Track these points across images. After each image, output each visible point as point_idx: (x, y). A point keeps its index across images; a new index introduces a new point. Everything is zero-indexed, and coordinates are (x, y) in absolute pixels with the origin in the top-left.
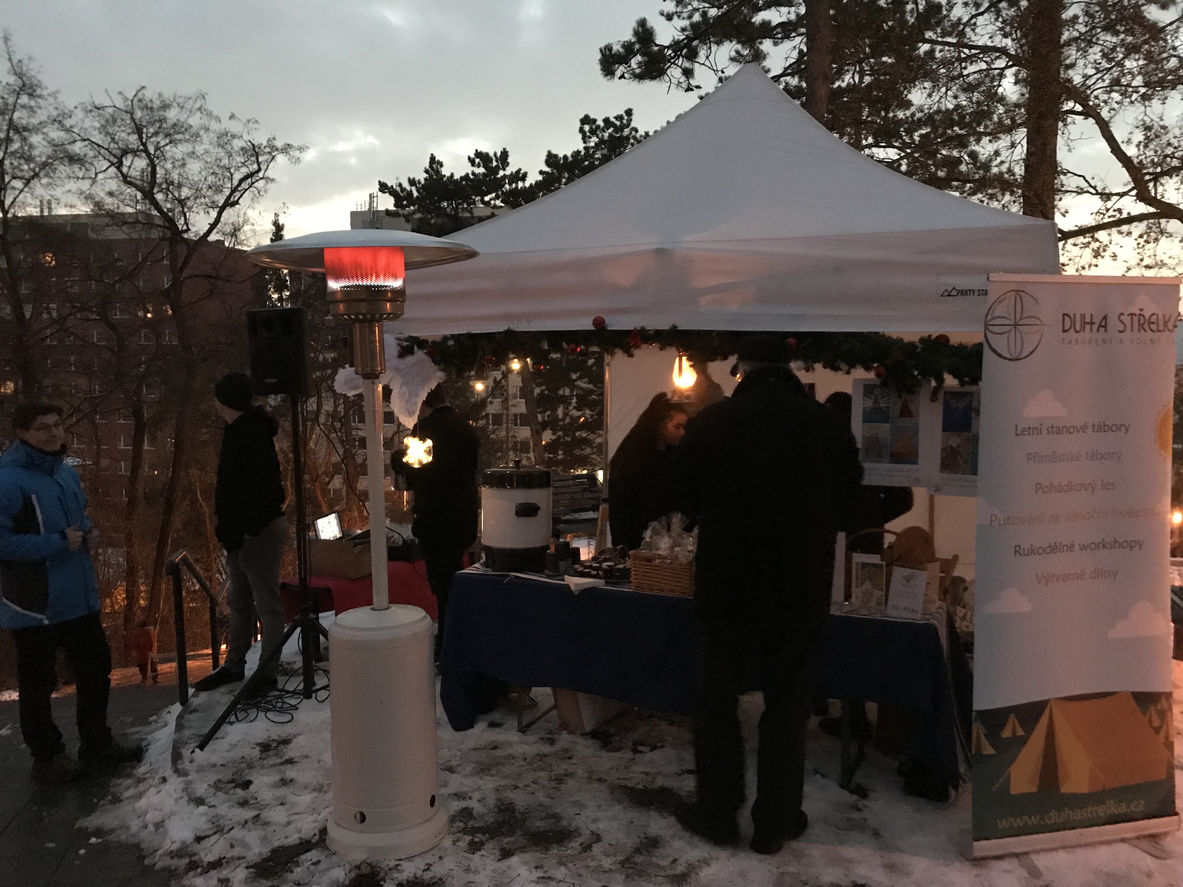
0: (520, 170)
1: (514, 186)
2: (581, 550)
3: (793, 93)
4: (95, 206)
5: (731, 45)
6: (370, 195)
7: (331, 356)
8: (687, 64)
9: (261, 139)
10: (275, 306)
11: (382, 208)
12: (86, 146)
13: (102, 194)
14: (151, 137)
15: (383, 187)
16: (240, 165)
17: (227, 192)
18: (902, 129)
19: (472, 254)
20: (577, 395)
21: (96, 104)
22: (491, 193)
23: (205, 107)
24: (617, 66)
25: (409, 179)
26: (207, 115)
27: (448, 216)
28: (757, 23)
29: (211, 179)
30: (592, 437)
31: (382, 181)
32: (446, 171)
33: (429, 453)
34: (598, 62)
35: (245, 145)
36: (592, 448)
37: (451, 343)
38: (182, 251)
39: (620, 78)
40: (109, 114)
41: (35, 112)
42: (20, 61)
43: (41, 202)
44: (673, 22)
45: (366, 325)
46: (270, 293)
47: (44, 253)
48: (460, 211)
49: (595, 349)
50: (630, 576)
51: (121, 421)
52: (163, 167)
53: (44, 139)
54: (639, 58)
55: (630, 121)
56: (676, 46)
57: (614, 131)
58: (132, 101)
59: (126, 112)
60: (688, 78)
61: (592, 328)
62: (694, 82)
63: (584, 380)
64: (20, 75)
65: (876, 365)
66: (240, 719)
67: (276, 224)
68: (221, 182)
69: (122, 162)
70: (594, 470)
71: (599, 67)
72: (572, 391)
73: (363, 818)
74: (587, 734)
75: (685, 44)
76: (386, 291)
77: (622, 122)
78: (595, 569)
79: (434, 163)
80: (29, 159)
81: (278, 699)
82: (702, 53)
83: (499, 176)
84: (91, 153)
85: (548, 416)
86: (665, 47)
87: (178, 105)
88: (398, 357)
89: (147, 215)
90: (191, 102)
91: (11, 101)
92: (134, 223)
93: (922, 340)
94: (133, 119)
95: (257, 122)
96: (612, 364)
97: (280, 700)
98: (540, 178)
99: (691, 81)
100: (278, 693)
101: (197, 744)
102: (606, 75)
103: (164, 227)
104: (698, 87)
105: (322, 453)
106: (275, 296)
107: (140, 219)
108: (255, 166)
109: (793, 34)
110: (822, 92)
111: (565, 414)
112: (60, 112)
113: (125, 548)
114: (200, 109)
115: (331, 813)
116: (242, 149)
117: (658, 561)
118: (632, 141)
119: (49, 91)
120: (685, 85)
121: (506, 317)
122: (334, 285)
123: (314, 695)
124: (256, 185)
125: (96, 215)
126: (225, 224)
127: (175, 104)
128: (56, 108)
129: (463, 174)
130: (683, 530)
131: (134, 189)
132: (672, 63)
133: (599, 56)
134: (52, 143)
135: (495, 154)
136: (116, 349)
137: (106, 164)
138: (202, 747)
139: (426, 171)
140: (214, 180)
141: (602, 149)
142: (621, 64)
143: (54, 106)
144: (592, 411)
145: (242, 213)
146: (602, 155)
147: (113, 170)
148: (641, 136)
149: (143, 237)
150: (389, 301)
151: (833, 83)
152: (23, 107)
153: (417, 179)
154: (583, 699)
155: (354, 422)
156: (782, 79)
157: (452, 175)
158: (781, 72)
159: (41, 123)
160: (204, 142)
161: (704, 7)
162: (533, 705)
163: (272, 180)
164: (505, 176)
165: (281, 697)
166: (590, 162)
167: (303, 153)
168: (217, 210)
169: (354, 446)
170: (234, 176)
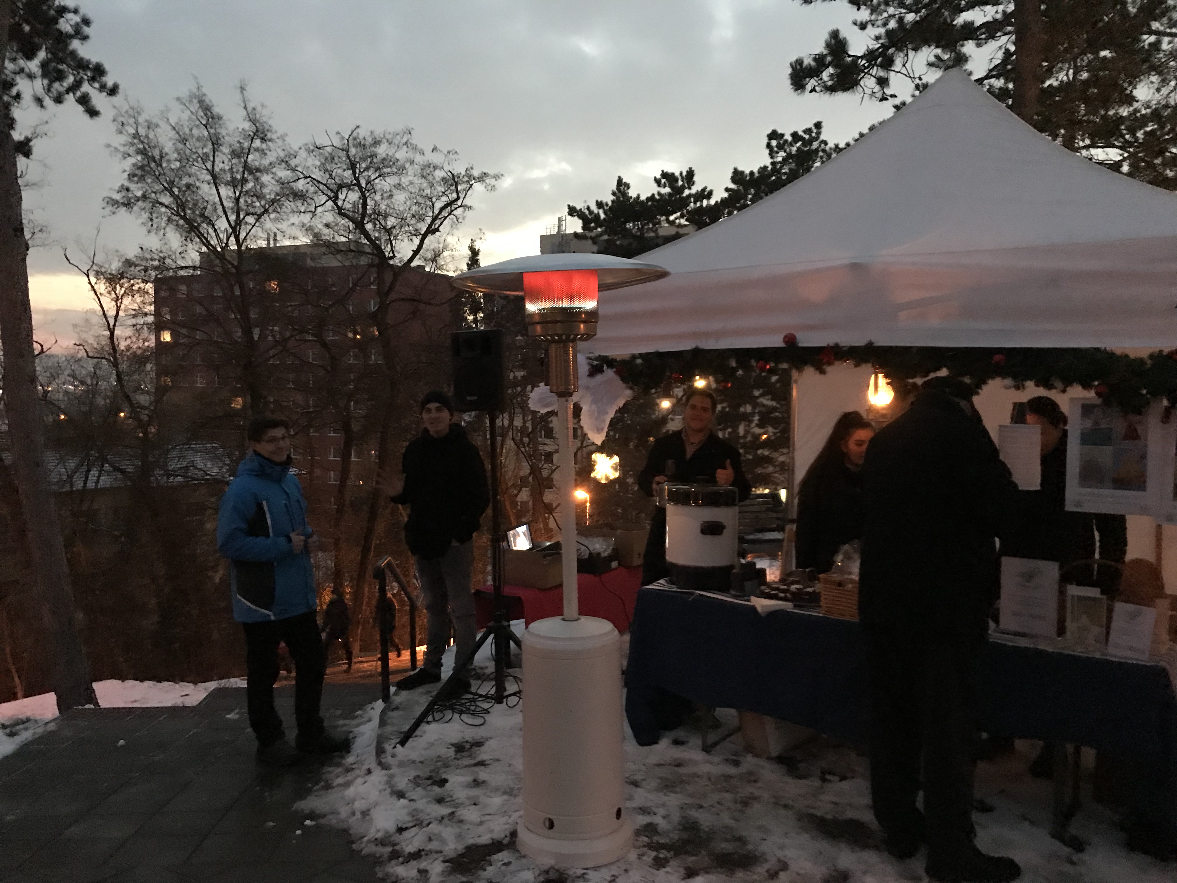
0: (706, 188)
1: (698, 204)
2: (768, 572)
3: (1001, 95)
4: (314, 237)
5: (930, 50)
6: (559, 218)
7: (520, 374)
8: (882, 73)
9: (459, 169)
10: (470, 327)
11: (570, 231)
12: (308, 183)
13: (320, 226)
14: (362, 172)
15: (572, 211)
16: (441, 194)
17: (429, 220)
18: (1123, 127)
19: (663, 275)
20: (759, 413)
21: (317, 144)
22: (675, 213)
23: (410, 141)
24: (807, 79)
25: (597, 202)
26: (413, 148)
27: (634, 237)
28: (959, 25)
29: (414, 208)
30: (775, 455)
31: (571, 204)
32: (632, 193)
33: (616, 469)
34: (788, 77)
35: (445, 175)
36: (774, 466)
37: (639, 361)
38: (388, 277)
39: (811, 91)
40: (328, 152)
41: (266, 154)
42: (254, 109)
43: (268, 234)
44: (867, 31)
45: (562, 345)
46: (466, 315)
47: (270, 282)
48: (645, 231)
49: (785, 366)
50: (820, 601)
51: (332, 434)
52: (373, 199)
53: (273, 178)
54: (831, 70)
55: (819, 134)
56: (871, 56)
57: (803, 145)
58: (348, 140)
59: (343, 150)
60: (883, 88)
61: (782, 345)
62: (888, 92)
63: (767, 397)
64: (253, 121)
65: (1096, 383)
66: (436, 719)
67: (472, 248)
68: (424, 212)
69: (338, 196)
70: (776, 489)
71: (789, 82)
72: (754, 408)
73: (551, 825)
74: (773, 759)
75: (880, 53)
76: (580, 313)
77: (810, 135)
78: (783, 591)
79: (622, 185)
80: (259, 197)
81: (471, 701)
82: (898, 61)
83: (684, 195)
84: (312, 189)
85: (730, 433)
86: (858, 58)
87: (388, 141)
88: (588, 375)
89: (357, 242)
90: (398, 137)
91: (246, 145)
92: (347, 251)
93: (1151, 356)
94: (348, 157)
95: (456, 152)
96: (800, 381)
97: (473, 703)
98: (726, 195)
99: (885, 90)
100: (471, 696)
101: (398, 740)
102: (796, 90)
103: (372, 254)
104: (893, 96)
105: (511, 467)
106: (471, 318)
107: (352, 247)
108: (455, 195)
109: (999, 34)
110: (1032, 94)
111: (747, 432)
112: (286, 152)
113: (333, 553)
114: (406, 143)
115: (520, 817)
116: (443, 179)
117: (850, 586)
118: (821, 154)
119: (278, 135)
120: (879, 95)
121: (695, 335)
122: (531, 307)
123: (505, 700)
124: (455, 212)
125: (313, 245)
126: (427, 250)
127: (384, 140)
128: (284, 150)
129: (649, 195)
131: (347, 220)
132: (866, 73)
133: (789, 70)
134: (281, 182)
135: (681, 174)
136: (329, 368)
137: (325, 198)
138: (403, 743)
139: (614, 194)
140: (417, 210)
141: (790, 163)
142: (812, 77)
143: (282, 148)
144: (776, 429)
145: (441, 240)
146: (790, 169)
147: (330, 203)
148: (831, 149)
149: (354, 264)
150: (583, 322)
151: (1043, 82)
152: (257, 150)
153: (604, 202)
154: (768, 722)
155: (541, 437)
156: (985, 82)
157: (638, 196)
158: (985, 74)
159: (271, 164)
160: (409, 173)
161: (901, 13)
162: (716, 725)
163: (470, 208)
164: (690, 196)
165: (474, 700)
166: (777, 178)
167: (499, 181)
168: (420, 237)
169: (540, 460)
170: (435, 205)
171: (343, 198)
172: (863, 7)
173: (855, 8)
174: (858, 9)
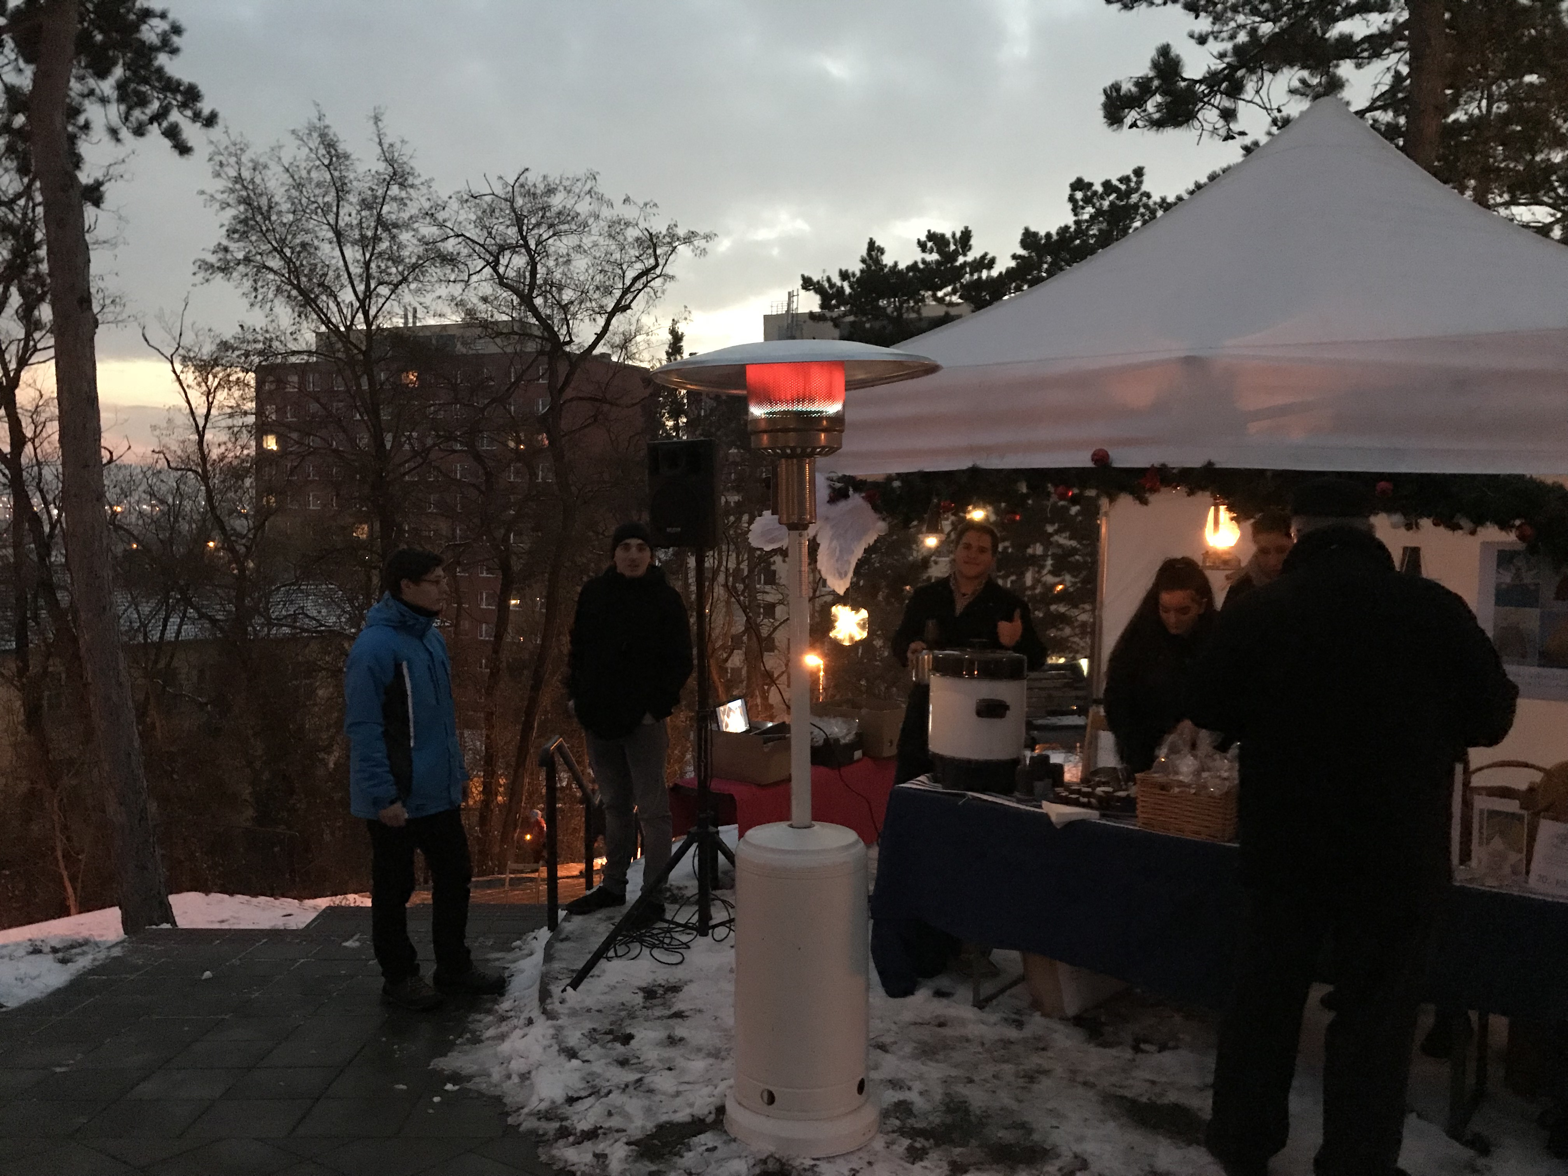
0: (986, 254)
1: (976, 276)
2: (1066, 769)
3: (1390, 132)
4: (466, 314)
5: (1292, 72)
6: (789, 293)
7: (734, 498)
8: (1227, 103)
9: (659, 227)
10: (669, 436)
11: (804, 310)
12: (460, 243)
13: (475, 300)
14: (532, 229)
15: (807, 283)
16: (634, 259)
17: (617, 293)
18: (1554, 178)
19: (932, 369)
20: (1054, 555)
21: (473, 192)
22: (946, 286)
23: (595, 189)
24: (1126, 111)
25: (841, 271)
26: (598, 199)
27: (888, 317)
28: (1332, 39)
29: (599, 278)
30: (1074, 612)
31: (806, 275)
32: (887, 260)
33: (863, 627)
34: (1101, 107)
35: (641, 234)
36: (1073, 628)
37: (897, 484)
38: (563, 369)
39: (1131, 127)
40: (487, 203)
41: (405, 205)
42: (391, 145)
43: (406, 310)
44: (1207, 46)
45: (795, 461)
46: (664, 419)
47: (408, 373)
48: (904, 310)
49: (1092, 493)
50: (1136, 809)
51: (485, 575)
52: (544, 265)
53: (414, 236)
54: (1158, 98)
55: (1139, 183)
56: (1212, 80)
57: (1117, 198)
58: (513, 187)
59: (506, 200)
60: (1228, 123)
61: (1090, 464)
62: (1235, 127)
63: (1064, 535)
64: (390, 162)
65: (1518, 522)
66: (620, 954)
67: (673, 332)
68: (611, 282)
69: (499, 260)
70: (1074, 659)
71: (1101, 113)
72: (1046, 549)
73: (771, 1099)
74: (1068, 1019)
75: (1226, 75)
76: (820, 419)
77: (1128, 186)
78: (1085, 795)
79: (874, 250)
80: (397, 260)
81: (666, 932)
82: (1250, 87)
83: (958, 264)
84: (465, 251)
85: (1013, 582)
86: (1196, 82)
87: (565, 188)
88: (828, 502)
89: (523, 322)
90: (579, 184)
91: (380, 192)
92: (510, 333)
94: (514, 210)
95: (655, 205)
96: (1111, 515)
97: (668, 935)
98: (1013, 264)
99: (1232, 126)
100: (666, 925)
101: (569, 981)
102: (1111, 124)
103: (542, 338)
104: (1242, 133)
105: (720, 622)
106: (670, 423)
107: (516, 329)
108: (652, 261)
109: (1387, 51)
110: (1430, 129)
111: (1037, 581)
112: (432, 203)
113: (484, 732)
114: (589, 192)
115: (731, 1087)
116: (637, 239)
117: (1177, 790)
118: (1142, 210)
119: (422, 179)
120: (1223, 132)
121: (972, 450)
122: (757, 411)
123: (710, 931)
124: (652, 284)
125: (465, 325)
126: (615, 334)
127: (561, 188)
128: (429, 199)
129: (910, 262)
130: (1215, 748)
131: (510, 293)
132: (1205, 103)
133: (1102, 98)
134: (423, 241)
135: (954, 235)
136: (483, 488)
137: (482, 263)
138: (575, 985)
139: (863, 261)
140: (603, 280)
141: (1100, 222)
142: (1132, 108)
143: (427, 197)
144: (1073, 576)
145: (634, 320)
146: (1100, 230)
147: (488, 270)
148: (1155, 203)
149: (518, 350)
150: (824, 430)
151: (1444, 117)
152: (394, 199)
153: (850, 271)
154: (1063, 969)
155: (759, 583)
156: (1368, 115)
157: (896, 264)
158: (1367, 104)
159: (411, 217)
160: (593, 232)
161: (1254, 22)
162: (994, 972)
163: (672, 278)
164: (965, 264)
165: (669, 930)
166: (1083, 241)
167: (711, 243)
168: (605, 316)
169: (759, 614)
170: (627, 273)
171: (506, 263)
172: (1202, 14)
173: (1192, 15)
174: (1197, 17)
